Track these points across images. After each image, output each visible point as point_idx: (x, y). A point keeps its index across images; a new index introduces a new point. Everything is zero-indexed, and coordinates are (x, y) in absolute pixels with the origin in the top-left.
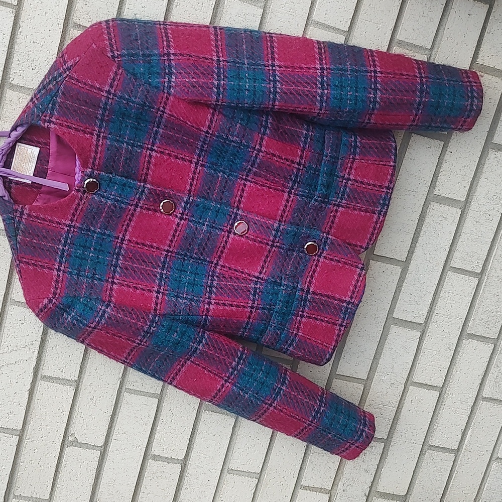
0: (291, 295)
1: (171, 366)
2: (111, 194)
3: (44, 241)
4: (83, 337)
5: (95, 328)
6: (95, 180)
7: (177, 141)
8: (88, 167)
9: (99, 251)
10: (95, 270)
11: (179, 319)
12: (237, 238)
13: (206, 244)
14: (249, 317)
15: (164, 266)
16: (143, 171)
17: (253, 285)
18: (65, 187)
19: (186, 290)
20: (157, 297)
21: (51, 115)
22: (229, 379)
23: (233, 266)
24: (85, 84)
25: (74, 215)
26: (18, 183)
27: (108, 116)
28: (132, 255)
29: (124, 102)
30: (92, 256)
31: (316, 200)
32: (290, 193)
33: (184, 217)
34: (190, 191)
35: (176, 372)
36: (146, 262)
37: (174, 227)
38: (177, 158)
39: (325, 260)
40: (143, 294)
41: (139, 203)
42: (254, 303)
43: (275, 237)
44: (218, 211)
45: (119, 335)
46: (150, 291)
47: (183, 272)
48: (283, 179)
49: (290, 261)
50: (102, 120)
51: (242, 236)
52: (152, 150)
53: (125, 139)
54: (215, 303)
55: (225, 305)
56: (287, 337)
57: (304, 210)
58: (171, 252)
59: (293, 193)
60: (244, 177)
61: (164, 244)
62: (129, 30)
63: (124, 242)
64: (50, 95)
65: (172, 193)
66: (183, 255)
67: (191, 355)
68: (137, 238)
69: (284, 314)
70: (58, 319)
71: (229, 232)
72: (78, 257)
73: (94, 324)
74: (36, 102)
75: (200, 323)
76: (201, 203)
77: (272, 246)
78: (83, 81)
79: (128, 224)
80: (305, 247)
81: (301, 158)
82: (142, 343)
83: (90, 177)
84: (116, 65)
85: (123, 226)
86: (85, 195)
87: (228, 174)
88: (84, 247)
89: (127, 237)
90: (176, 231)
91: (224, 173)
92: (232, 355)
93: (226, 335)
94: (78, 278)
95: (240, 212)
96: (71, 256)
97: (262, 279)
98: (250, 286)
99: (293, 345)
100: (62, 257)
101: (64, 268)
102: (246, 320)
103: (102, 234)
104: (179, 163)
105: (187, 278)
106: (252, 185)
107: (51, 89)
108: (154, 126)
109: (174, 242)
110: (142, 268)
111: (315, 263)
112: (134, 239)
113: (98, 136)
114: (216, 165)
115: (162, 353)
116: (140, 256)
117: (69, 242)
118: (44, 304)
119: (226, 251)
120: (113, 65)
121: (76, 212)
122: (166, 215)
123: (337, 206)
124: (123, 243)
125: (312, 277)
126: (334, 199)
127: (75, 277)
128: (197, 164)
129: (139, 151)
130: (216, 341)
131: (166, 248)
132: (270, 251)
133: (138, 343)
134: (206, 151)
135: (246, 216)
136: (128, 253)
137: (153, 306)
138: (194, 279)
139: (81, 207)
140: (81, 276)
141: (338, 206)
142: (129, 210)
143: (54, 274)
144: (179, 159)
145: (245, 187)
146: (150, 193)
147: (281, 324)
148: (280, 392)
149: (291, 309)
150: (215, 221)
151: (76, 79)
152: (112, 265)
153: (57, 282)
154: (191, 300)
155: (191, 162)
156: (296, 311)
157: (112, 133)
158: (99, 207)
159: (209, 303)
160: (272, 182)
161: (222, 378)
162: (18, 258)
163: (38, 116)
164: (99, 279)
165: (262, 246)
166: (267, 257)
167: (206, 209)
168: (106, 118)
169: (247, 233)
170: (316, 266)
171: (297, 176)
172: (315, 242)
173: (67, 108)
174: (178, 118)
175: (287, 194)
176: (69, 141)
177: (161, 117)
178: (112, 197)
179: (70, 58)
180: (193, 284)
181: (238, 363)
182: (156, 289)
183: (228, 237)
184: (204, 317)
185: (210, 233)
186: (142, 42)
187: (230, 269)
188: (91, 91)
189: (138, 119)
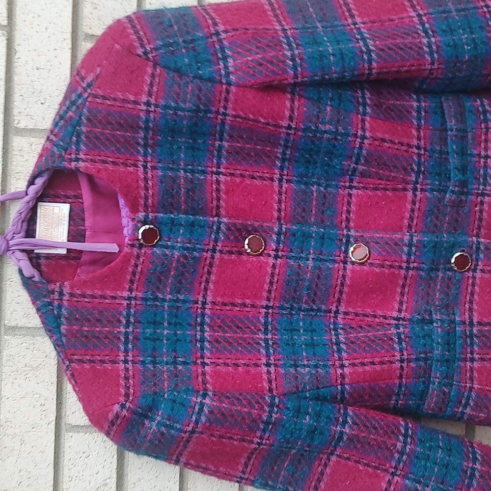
0: (450, 333)
1: (310, 469)
2: (177, 242)
3: (98, 325)
4: (177, 452)
5: (193, 432)
6: (152, 226)
7: (248, 154)
8: (138, 211)
9: (176, 324)
10: (175, 352)
11: (307, 398)
12: (357, 268)
13: (317, 285)
14: (401, 377)
15: (266, 329)
16: (212, 203)
17: (393, 330)
18: (113, 248)
19: (305, 354)
20: (269, 372)
21: (78, 150)
22: (397, 470)
23: (360, 311)
24: (115, 100)
25: (132, 282)
26: (48, 257)
27: (152, 139)
28: (221, 322)
29: (171, 112)
30: (168, 333)
31: (453, 192)
32: (415, 189)
33: (280, 253)
34: (279, 219)
35: (318, 478)
36: (241, 328)
37: (269, 270)
38: (253, 178)
39: (483, 274)
40: (248, 372)
41: (217, 245)
42: (403, 355)
43: (409, 254)
44: (322, 238)
45: (228, 435)
46: (257, 365)
47: (294, 333)
48: (403, 172)
49: (436, 285)
50: (146, 146)
51: (363, 264)
52: (218, 173)
53: (180, 165)
54: (349, 364)
55: (363, 364)
56: (460, 395)
57: (439, 210)
58: (272, 307)
59: (419, 190)
60: (347, 184)
61: (261, 298)
62: (158, 17)
63: (207, 306)
64: (71, 125)
65: (257, 224)
66: (288, 308)
67: (335, 447)
68: (222, 296)
69: (447, 361)
70: (139, 433)
71: (345, 262)
72: (149, 339)
73: (191, 425)
74: (54, 139)
75: (336, 398)
76: (298, 231)
77: (408, 268)
78: (112, 96)
79: (207, 279)
80: (453, 260)
81: (419, 139)
82: (264, 442)
83: (145, 223)
84: (151, 64)
85: (201, 283)
86: (143, 251)
87: (324, 185)
88: (155, 323)
89: (209, 299)
90: (273, 275)
91: (319, 185)
92: (393, 432)
93: (375, 408)
94: (154, 367)
95: (353, 233)
96: (138, 339)
97: (404, 319)
98: (390, 332)
99: (470, 405)
100: (126, 343)
101: (133, 357)
102: (397, 381)
103: (175, 301)
104: (256, 184)
105: (302, 338)
106: (360, 192)
107: (71, 117)
108: (215, 140)
109: (273, 292)
110: (238, 337)
111: (470, 281)
112: (219, 299)
113: (145, 167)
114: (306, 175)
115: (294, 451)
116: (232, 321)
117: (133, 321)
118: (115, 412)
119: (346, 289)
120: (147, 65)
121: (135, 277)
122: (255, 256)
123: (480, 196)
124: (205, 308)
125: (471, 302)
126: (475, 186)
127: (150, 366)
128: (280, 181)
129: (202, 177)
130: (366, 417)
131: (264, 303)
132: (406, 278)
133: (257, 442)
134: (290, 160)
135: (362, 236)
136: (215, 320)
137: (266, 385)
138: (312, 338)
139: (139, 269)
140: (158, 363)
141: (483, 195)
142: (206, 259)
143: (120, 368)
144: (255, 179)
145: (351, 198)
146: (228, 229)
147: (446, 377)
148: (474, 474)
149: (456, 352)
150: (321, 251)
151: (101, 96)
152: (197, 341)
153: (127, 378)
154: (316, 366)
155: (272, 179)
156: (463, 354)
157: (162, 160)
158: (163, 264)
159: (342, 366)
160: (387, 180)
161: (386, 471)
162: (66, 357)
163: (60, 156)
164: (184, 363)
165: (394, 273)
166: (404, 286)
167: (306, 236)
168: (151, 142)
169: (369, 259)
170: (473, 285)
171: (419, 165)
172: (463, 251)
173: (97, 138)
174: (245, 119)
175: (411, 192)
176: (108, 180)
177: (223, 123)
178: (179, 245)
179: (88, 73)
180: (312, 345)
181: (405, 443)
182: (264, 361)
183: (345, 269)
184: (339, 387)
185: (320, 269)
186: (179, 28)
187: (356, 315)
188: (124, 107)
189: (193, 133)
